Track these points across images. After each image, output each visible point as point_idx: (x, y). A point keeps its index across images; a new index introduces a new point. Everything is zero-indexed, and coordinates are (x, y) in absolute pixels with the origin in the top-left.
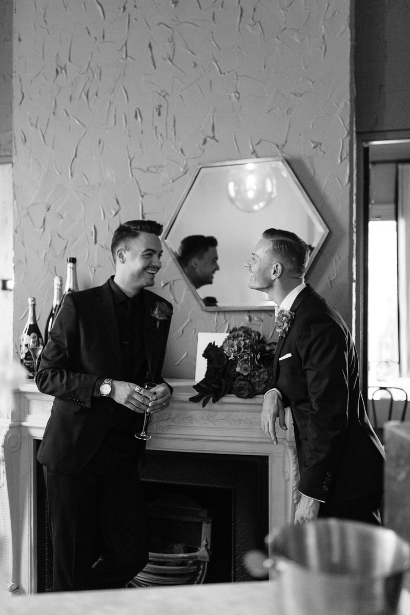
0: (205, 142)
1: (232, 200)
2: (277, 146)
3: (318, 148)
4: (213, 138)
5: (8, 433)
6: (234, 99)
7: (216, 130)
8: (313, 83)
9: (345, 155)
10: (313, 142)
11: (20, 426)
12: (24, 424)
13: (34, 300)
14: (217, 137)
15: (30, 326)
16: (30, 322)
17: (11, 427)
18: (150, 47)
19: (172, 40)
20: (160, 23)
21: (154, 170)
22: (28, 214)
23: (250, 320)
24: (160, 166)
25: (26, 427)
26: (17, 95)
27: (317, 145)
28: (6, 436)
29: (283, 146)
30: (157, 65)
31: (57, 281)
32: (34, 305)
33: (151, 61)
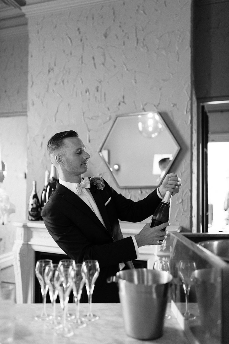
0: (119, 104)
1: (141, 132)
2: (155, 106)
3: (175, 107)
4: (124, 102)
5: (22, 247)
6: (134, 83)
7: (125, 98)
8: (172, 74)
9: (188, 110)
10: (172, 104)
11: (28, 244)
12: (30, 243)
13: (36, 182)
14: (125, 102)
15: (34, 195)
16: (33, 193)
17: (23, 244)
18: (93, 58)
19: (104, 55)
20: (98, 47)
21: (94, 118)
22: (34, 140)
23: (141, 192)
24: (98, 116)
25: (30, 245)
26: (30, 83)
27: (175, 105)
28: (21, 249)
29: (158, 106)
30: (97, 67)
31: (47, 173)
32: (36, 185)
33: (93, 65)
